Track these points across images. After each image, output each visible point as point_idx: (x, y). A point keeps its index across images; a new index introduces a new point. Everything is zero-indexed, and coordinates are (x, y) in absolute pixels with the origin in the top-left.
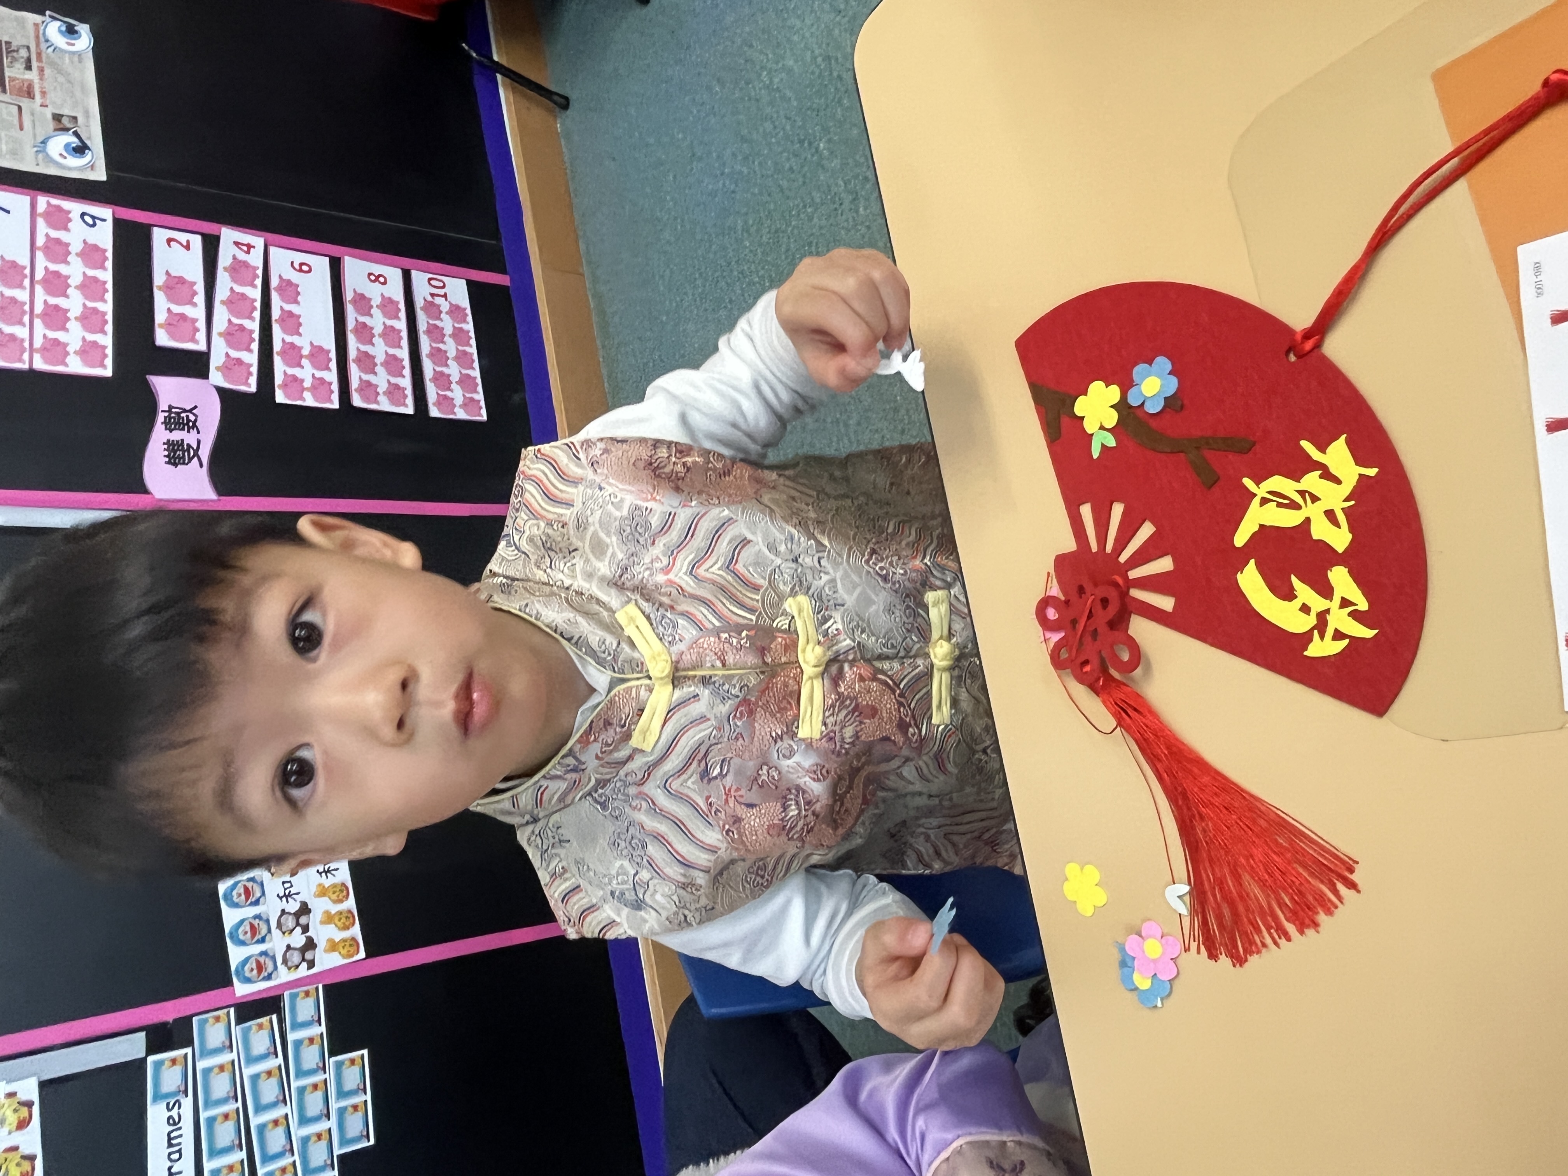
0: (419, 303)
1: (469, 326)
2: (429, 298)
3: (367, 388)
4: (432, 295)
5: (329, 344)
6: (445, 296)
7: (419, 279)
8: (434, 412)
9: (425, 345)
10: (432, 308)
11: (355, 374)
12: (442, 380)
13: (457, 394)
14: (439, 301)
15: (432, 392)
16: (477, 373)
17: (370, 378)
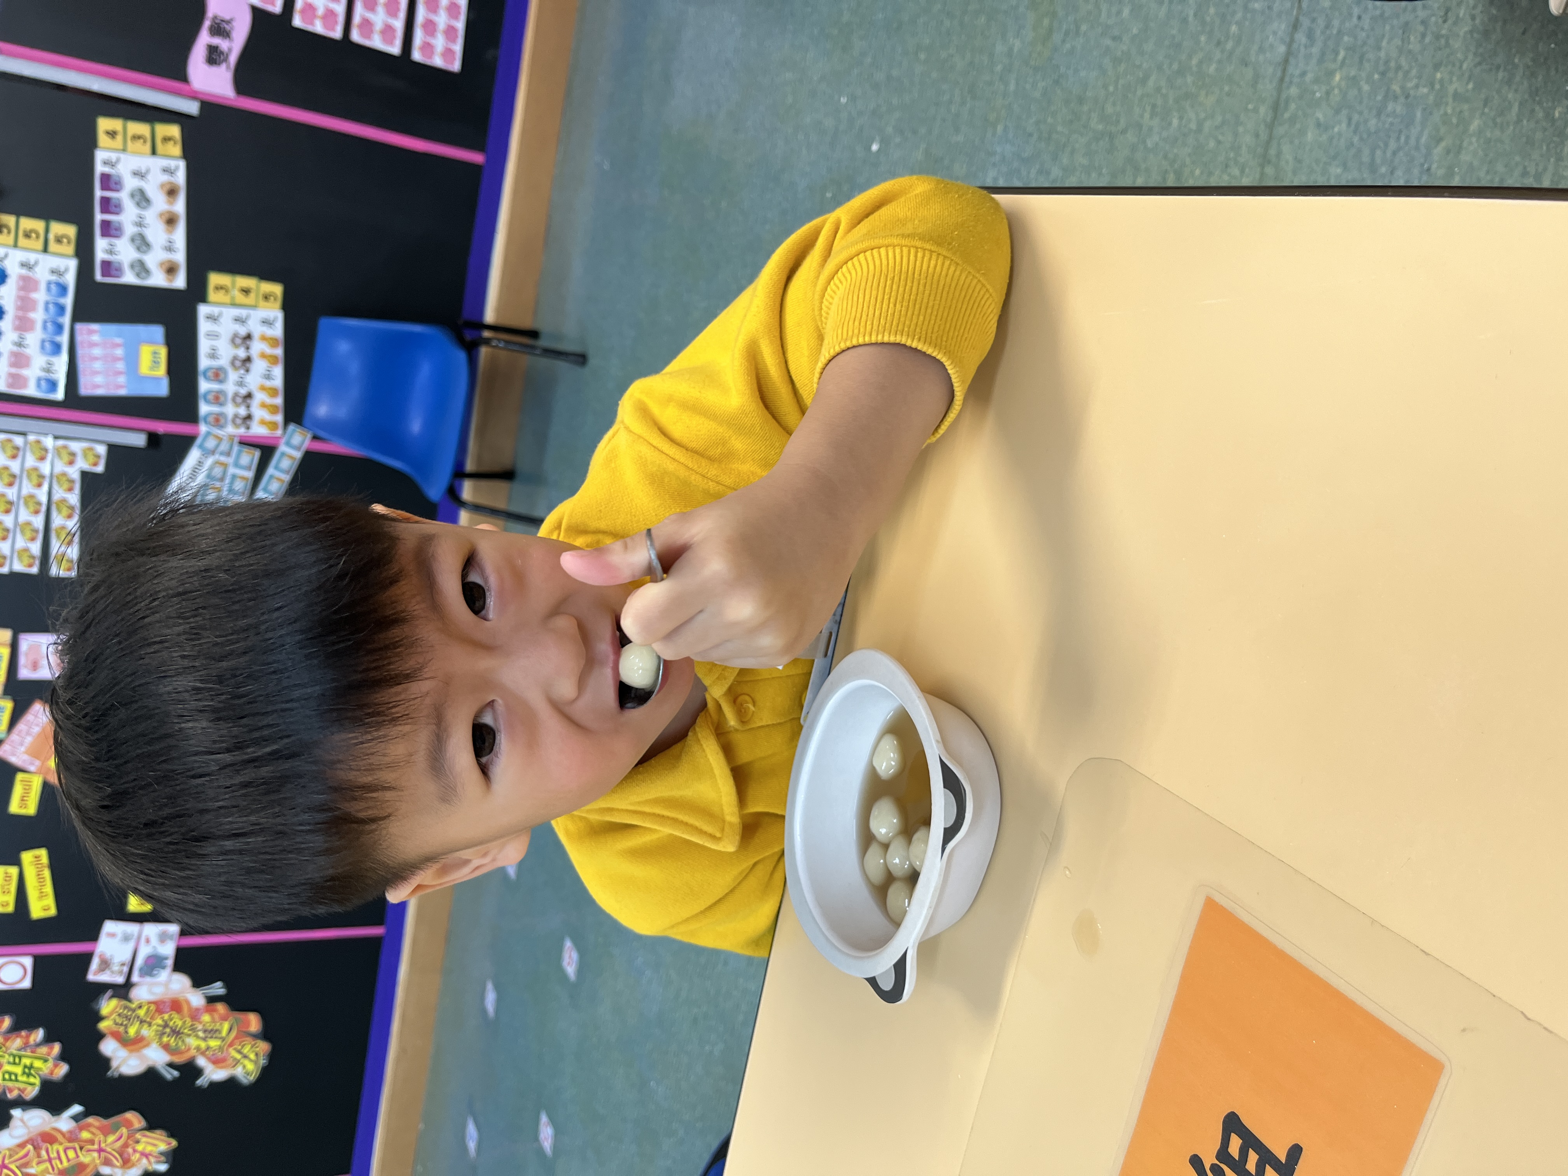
3: (367, 25)
8: (417, 56)
11: (358, 11)
12: (430, 26)
13: (439, 42)
15: (419, 37)
16: (460, 25)
17: (370, 15)
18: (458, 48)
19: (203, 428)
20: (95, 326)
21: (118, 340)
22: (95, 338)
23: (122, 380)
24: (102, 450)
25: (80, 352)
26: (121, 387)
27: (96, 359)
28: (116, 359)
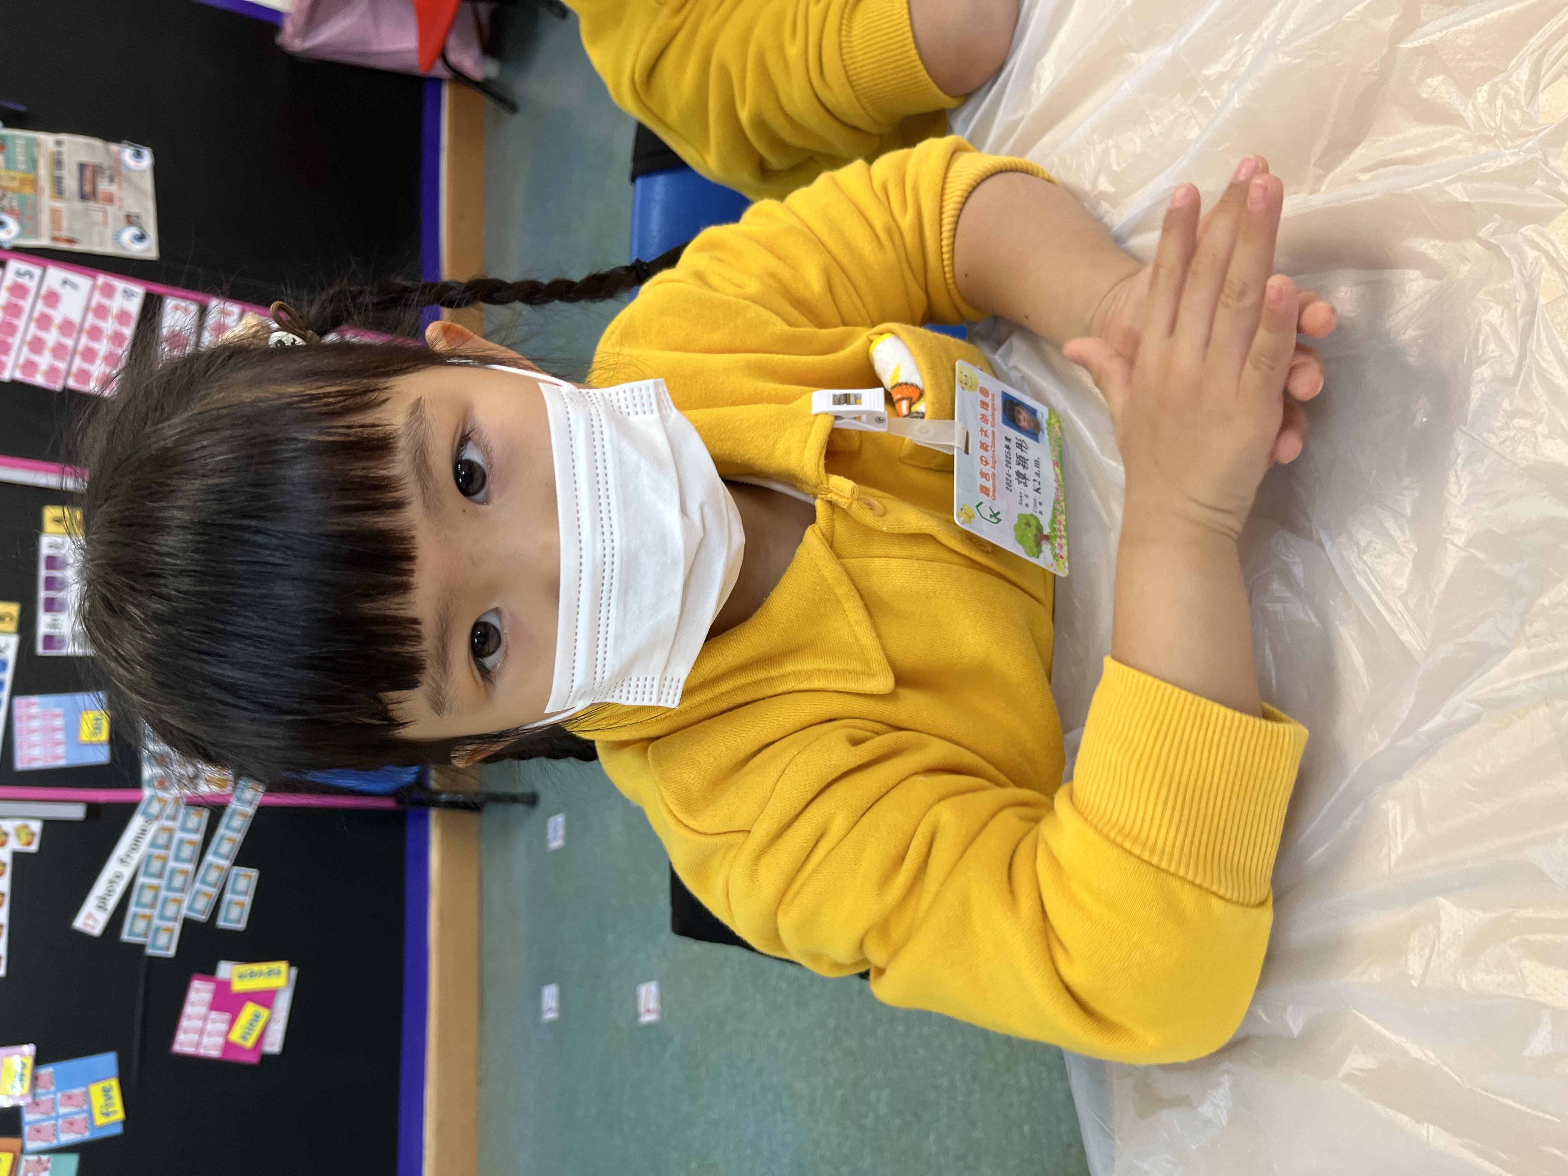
19: (147, 792)
20: (35, 699)
21: (59, 711)
22: (34, 710)
23: (60, 750)
24: (36, 826)
25: (18, 725)
26: (59, 758)
27: (34, 731)
28: (55, 730)
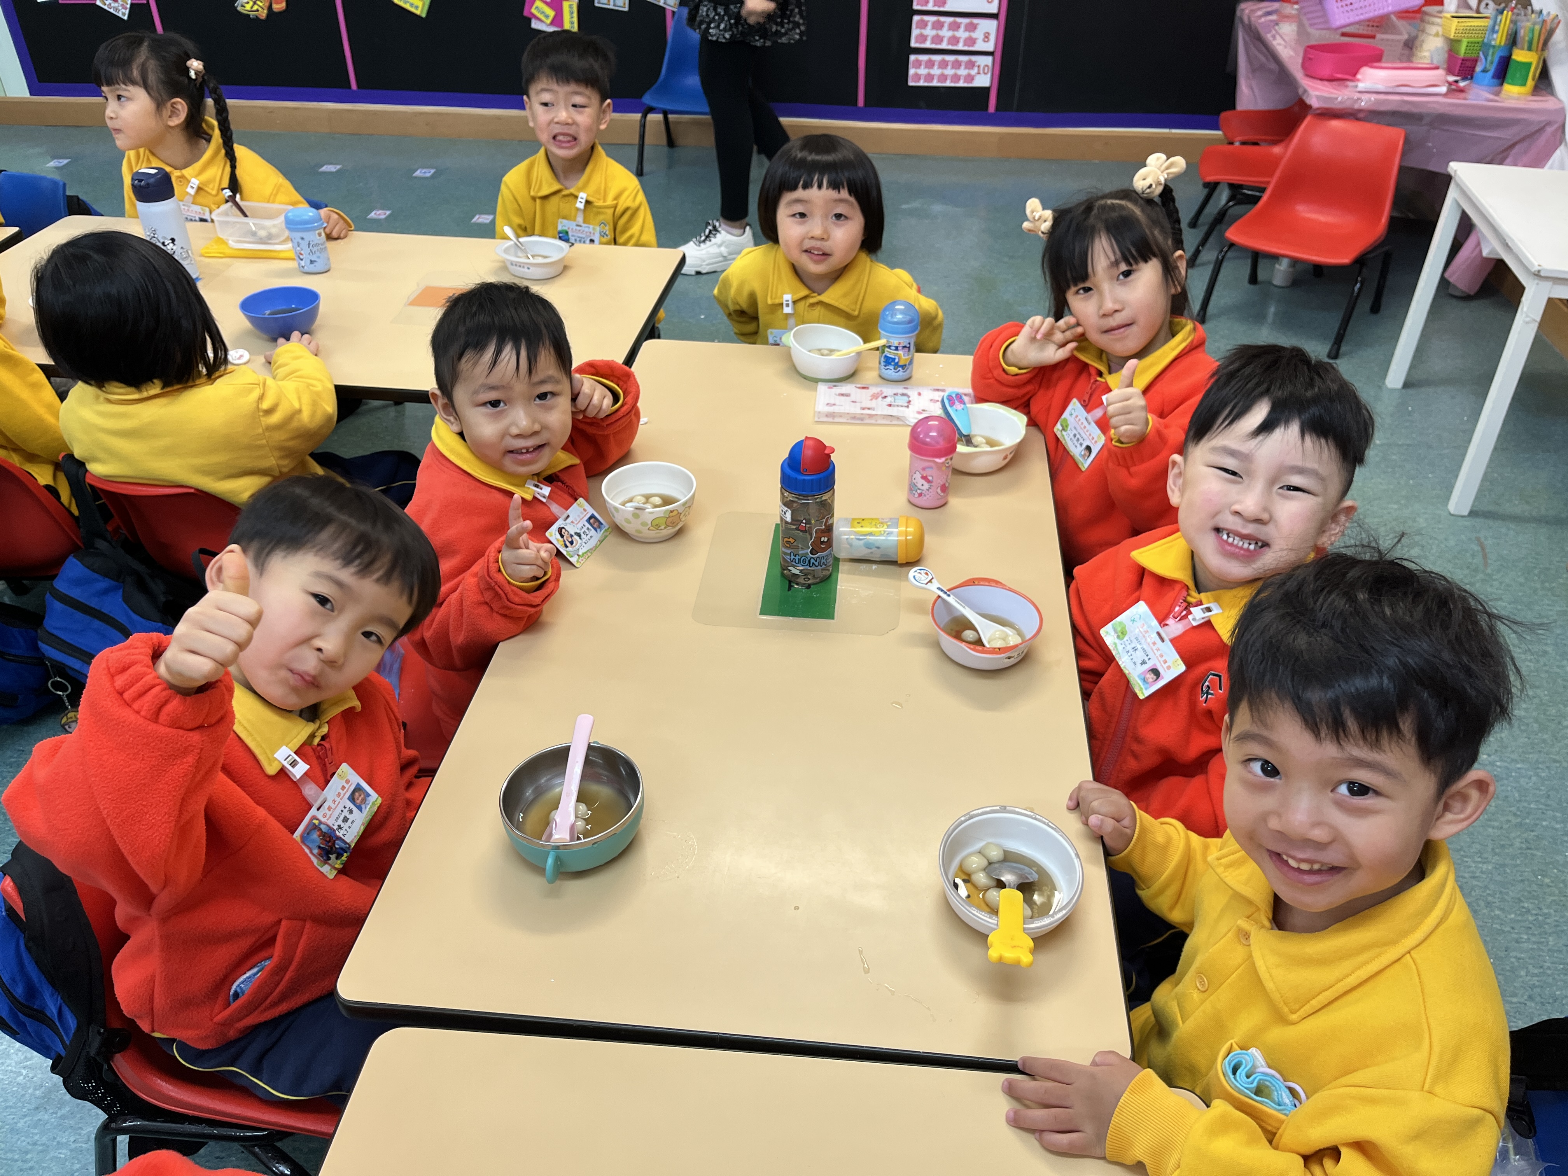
0: (974, 58)
1: (961, 84)
2: (977, 64)
3: (924, 25)
4: (979, 66)
5: (947, 8)
6: (979, 73)
7: (988, 60)
8: (912, 58)
9: (950, 58)
10: (971, 65)
11: (931, 19)
12: (930, 65)
13: (923, 71)
14: (976, 70)
15: (924, 58)
16: (935, 83)
17: (930, 25)
18: (922, 83)
